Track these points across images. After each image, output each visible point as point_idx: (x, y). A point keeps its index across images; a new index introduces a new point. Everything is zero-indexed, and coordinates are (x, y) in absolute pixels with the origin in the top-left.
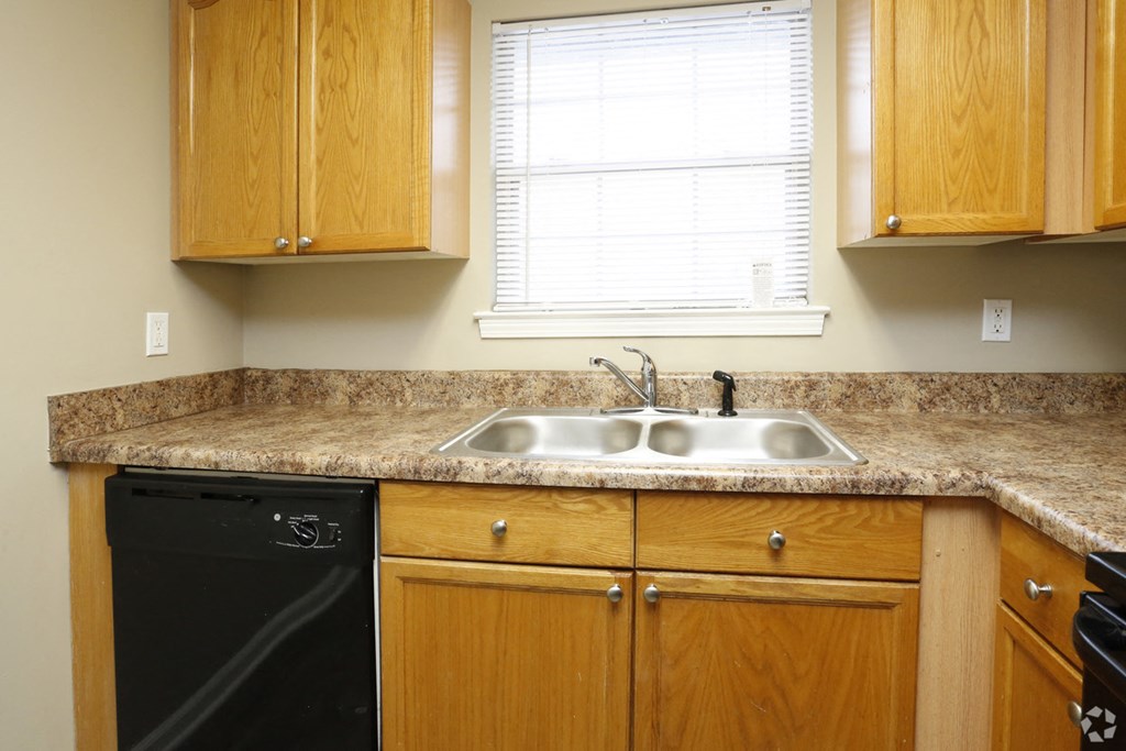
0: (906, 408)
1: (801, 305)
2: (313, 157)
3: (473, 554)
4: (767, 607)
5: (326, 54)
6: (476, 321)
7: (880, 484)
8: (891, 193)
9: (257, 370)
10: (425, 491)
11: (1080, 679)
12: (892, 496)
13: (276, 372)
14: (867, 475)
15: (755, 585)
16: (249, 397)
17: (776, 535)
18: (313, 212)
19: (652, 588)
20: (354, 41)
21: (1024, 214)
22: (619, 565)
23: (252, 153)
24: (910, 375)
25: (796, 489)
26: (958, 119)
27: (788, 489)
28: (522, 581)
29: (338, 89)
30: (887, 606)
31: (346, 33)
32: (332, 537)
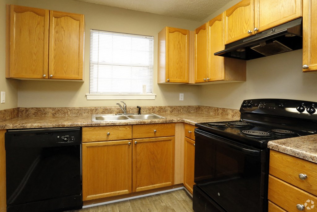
0: (168, 112)
1: (151, 94)
2: (53, 56)
3: (102, 140)
4: (153, 143)
5: (57, 32)
6: (86, 96)
7: (169, 121)
8: (168, 75)
9: (23, 108)
10: (92, 128)
11: (195, 142)
12: (171, 123)
13: (30, 108)
14: (168, 120)
15: (152, 139)
16: (20, 115)
17: (155, 130)
18: (53, 69)
19: (136, 142)
20: (64, 31)
21: (186, 80)
22: (130, 138)
23: (34, 53)
24: (169, 106)
25: (158, 123)
26: (177, 64)
27: (157, 123)
28: (112, 144)
29: (60, 41)
30: (170, 140)
31: (62, 29)
32: (73, 139)
